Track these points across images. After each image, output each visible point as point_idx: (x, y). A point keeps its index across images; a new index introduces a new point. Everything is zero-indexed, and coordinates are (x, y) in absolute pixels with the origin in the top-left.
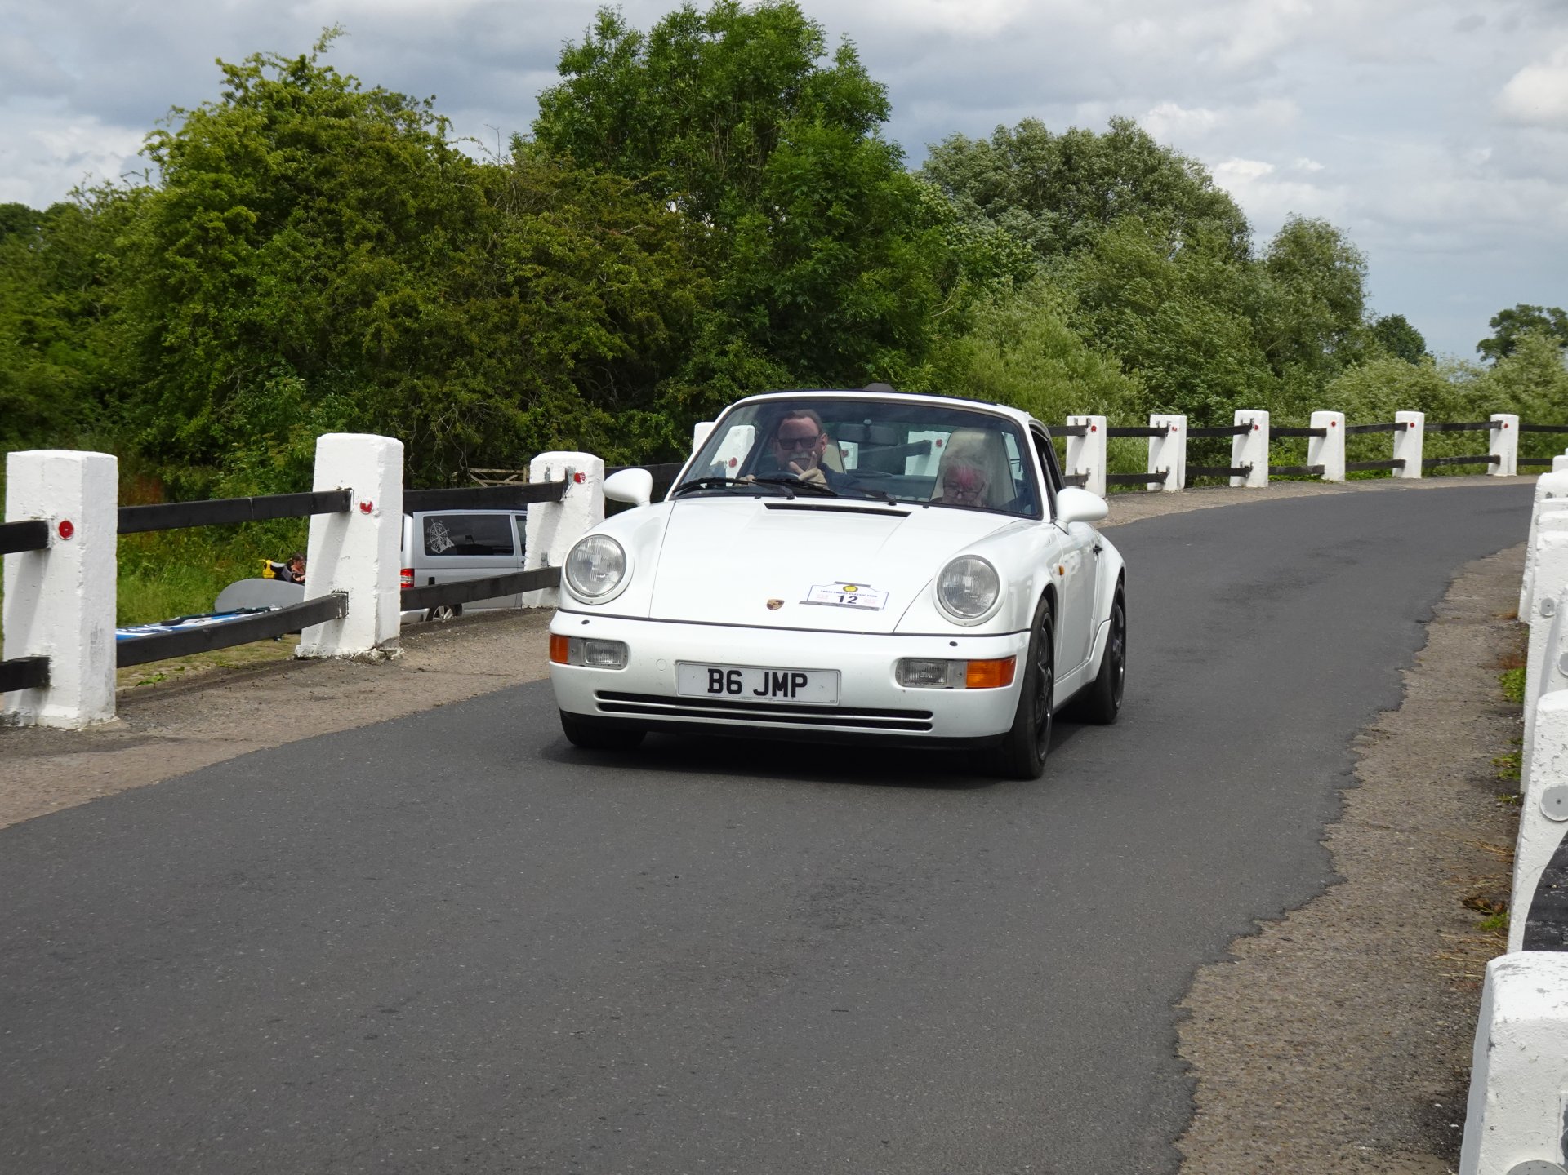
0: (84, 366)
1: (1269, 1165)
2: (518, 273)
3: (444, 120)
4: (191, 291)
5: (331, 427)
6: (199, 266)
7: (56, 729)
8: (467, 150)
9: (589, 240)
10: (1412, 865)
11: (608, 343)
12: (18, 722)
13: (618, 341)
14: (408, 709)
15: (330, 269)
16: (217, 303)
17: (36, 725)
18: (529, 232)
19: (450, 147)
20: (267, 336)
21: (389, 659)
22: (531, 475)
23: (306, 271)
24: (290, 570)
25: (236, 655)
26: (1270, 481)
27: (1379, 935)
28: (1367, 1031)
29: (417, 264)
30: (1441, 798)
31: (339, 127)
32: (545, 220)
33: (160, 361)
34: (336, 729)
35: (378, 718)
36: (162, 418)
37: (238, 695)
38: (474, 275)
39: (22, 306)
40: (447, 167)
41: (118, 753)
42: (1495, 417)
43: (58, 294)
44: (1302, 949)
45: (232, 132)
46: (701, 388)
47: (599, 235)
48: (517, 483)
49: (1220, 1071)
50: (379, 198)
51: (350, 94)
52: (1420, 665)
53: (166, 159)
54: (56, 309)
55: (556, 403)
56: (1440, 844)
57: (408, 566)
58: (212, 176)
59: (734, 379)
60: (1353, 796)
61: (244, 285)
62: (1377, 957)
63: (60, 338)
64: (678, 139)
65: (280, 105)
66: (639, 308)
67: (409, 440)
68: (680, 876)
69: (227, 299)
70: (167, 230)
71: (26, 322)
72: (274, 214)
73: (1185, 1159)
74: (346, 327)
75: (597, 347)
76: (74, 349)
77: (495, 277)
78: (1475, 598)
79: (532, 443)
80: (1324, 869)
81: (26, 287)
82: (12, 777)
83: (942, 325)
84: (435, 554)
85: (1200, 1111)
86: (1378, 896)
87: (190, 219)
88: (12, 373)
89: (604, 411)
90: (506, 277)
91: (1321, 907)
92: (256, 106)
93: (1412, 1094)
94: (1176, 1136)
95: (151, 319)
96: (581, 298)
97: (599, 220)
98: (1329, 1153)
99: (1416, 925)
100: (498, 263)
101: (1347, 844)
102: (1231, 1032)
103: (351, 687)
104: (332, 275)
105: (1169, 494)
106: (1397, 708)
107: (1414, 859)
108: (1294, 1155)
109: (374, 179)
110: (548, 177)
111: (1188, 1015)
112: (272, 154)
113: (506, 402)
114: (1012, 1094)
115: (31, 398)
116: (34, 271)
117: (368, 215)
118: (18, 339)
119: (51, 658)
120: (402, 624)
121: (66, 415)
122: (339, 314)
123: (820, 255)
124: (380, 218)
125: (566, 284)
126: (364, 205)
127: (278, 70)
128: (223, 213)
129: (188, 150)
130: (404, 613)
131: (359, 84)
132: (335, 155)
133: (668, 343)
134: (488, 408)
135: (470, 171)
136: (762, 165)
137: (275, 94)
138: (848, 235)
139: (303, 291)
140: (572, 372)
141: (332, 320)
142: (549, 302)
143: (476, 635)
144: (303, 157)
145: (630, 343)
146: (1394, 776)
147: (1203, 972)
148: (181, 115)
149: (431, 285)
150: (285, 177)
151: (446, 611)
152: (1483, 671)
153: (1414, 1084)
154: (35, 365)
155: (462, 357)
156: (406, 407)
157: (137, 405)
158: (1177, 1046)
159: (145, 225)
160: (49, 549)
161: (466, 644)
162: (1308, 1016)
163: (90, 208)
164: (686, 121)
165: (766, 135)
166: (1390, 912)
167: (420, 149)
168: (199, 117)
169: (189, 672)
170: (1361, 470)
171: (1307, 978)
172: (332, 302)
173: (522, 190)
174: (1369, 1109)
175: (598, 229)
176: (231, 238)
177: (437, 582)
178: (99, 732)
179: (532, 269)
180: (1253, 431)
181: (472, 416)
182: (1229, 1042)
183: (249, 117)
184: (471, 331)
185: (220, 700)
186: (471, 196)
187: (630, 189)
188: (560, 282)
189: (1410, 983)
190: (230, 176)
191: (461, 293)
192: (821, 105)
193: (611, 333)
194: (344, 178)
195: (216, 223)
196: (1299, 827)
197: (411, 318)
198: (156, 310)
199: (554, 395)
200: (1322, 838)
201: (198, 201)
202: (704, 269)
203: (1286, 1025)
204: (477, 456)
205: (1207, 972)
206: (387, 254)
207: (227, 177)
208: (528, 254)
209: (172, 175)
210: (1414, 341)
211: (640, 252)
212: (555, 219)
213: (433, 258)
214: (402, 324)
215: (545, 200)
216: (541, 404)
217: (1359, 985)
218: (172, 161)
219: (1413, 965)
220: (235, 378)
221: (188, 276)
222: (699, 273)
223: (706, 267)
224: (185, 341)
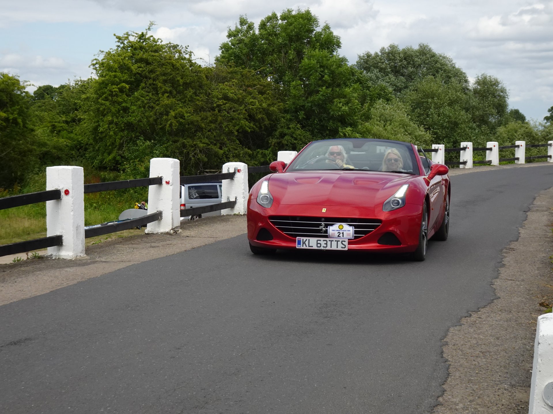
0: (72, 139)
1: (474, 392)
2: (218, 103)
3: (191, 52)
4: (107, 112)
5: (156, 156)
6: (110, 104)
7: (65, 259)
8: (199, 62)
9: (241, 91)
10: (522, 292)
11: (248, 126)
12: (53, 257)
13: (252, 125)
14: (183, 249)
15: (154, 103)
16: (116, 116)
17: (59, 258)
18: (221, 89)
19: (193, 61)
20: (134, 127)
21: (176, 233)
22: (223, 171)
23: (146, 104)
25: (126, 233)
26: (473, 166)
27: (511, 316)
28: (507, 347)
29: (183, 101)
30: (532, 270)
31: (156, 56)
32: (226, 85)
33: (98, 136)
34: (159, 257)
35: (173, 253)
36: (100, 156)
37: (126, 246)
38: (203, 104)
39: (51, 120)
40: (193, 68)
41: (86, 267)
42: (550, 142)
43: (63, 115)
44: (485, 321)
45: (120, 58)
46: (280, 140)
47: (244, 90)
48: (218, 174)
49: (457, 362)
50: (170, 79)
51: (159, 45)
52: (525, 226)
53: (98, 69)
54: (62, 120)
55: (232, 147)
56: (531, 285)
57: (183, 203)
58: (114, 73)
59: (292, 137)
60: (502, 270)
61: (126, 110)
62: (510, 323)
63: (64, 130)
64: (271, 56)
65: (135, 49)
66: (259, 114)
67: (183, 161)
68: (275, 302)
69: (120, 114)
70: (99, 92)
71: (52, 125)
72: (135, 85)
73: (446, 391)
74: (160, 123)
75: (245, 128)
76: (69, 133)
77: (210, 105)
78: (543, 203)
79: (223, 160)
80: (492, 294)
81: (52, 113)
82: (51, 276)
83: (361, 117)
84: (192, 199)
85: (450, 375)
86: (511, 303)
87: (106, 88)
88: (48, 142)
89: (248, 149)
90: (213, 105)
91: (491, 307)
92: (127, 50)
93: (522, 368)
94: (443, 383)
95: (94, 122)
96: (239, 111)
97: (245, 85)
98: (494, 388)
99: (523, 312)
100: (211, 100)
101: (500, 286)
102: (461, 349)
103: (164, 243)
104: (154, 105)
106: (517, 240)
107: (523, 290)
108: (482, 389)
109: (168, 73)
110: (226, 70)
111: (447, 344)
112: (134, 66)
113: (215, 147)
114: (387, 371)
115: (54, 150)
117: (167, 85)
118: (49, 130)
119: (63, 236)
120: (181, 222)
121: (67, 155)
123: (322, 93)
124: (170, 86)
125: (234, 106)
126: (165, 82)
127: (134, 37)
128: (117, 86)
129: (105, 65)
130: (181, 218)
132: (155, 65)
133: (269, 125)
134: (209, 149)
135: (200, 69)
136: (299, 64)
137: (134, 45)
138: (329, 86)
139: (145, 111)
140: (237, 136)
141: (155, 120)
142: (228, 113)
143: (206, 224)
144: (144, 67)
145: (256, 126)
146: (516, 263)
147: (452, 329)
148: (102, 53)
149: (188, 108)
150: (138, 73)
151: (196, 217)
152: (546, 227)
153: (523, 364)
154: (55, 139)
155: (199, 132)
156: (181, 149)
157: (90, 152)
158: (443, 354)
159: (91, 90)
160: (61, 199)
161: (202, 227)
162: (487, 343)
163: (73, 85)
164: (273, 50)
165: (300, 54)
166: (515, 308)
167: (183, 62)
168: (109, 53)
169: (109, 239)
170: (504, 161)
171: (487, 330)
172: (156, 115)
173: (218, 75)
174: (507, 373)
175: (244, 87)
176: (120, 94)
177: (193, 207)
178: (80, 260)
179: (222, 102)
180: (467, 150)
181: (203, 152)
182: (460, 352)
183: (125, 53)
184: (202, 123)
185: (120, 248)
186: (201, 78)
187: (254, 74)
188: (232, 106)
189: (521, 331)
190: (120, 73)
191: (198, 110)
192: (318, 44)
193: (249, 123)
194: (158, 73)
195: (115, 89)
196: (484, 280)
197: (182, 119)
198: (96, 120)
199: (231, 144)
200: (492, 284)
201: (109, 82)
202: (280, 100)
203: (480, 346)
204: (206, 166)
205: (453, 329)
206: (173, 98)
207: (118, 74)
208: (221, 97)
209: (100, 73)
210: (522, 118)
211: (258, 95)
212: (229, 85)
213: (188, 99)
214: (179, 121)
215: (226, 78)
216: (227, 147)
217: (504, 332)
218: (99, 69)
219: (522, 325)
220: (123, 141)
221: (106, 107)
222: (279, 101)
223: (281, 99)
224: (107, 130)
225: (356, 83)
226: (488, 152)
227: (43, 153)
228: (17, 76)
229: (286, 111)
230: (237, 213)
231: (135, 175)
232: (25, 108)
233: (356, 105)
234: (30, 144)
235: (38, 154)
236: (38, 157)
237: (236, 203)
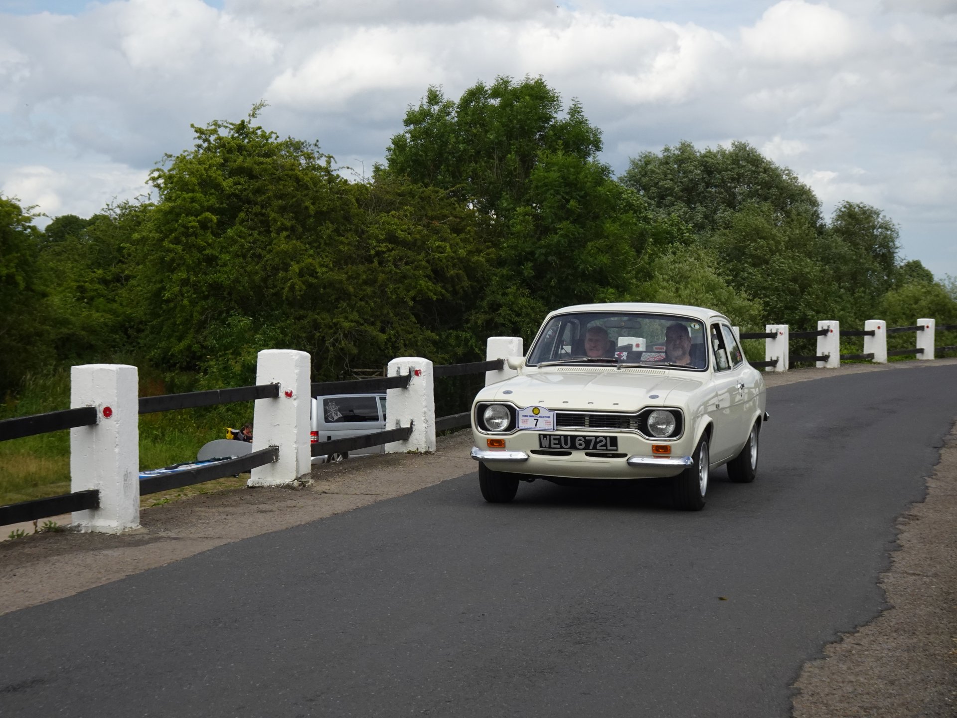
0: (114, 312)
2: (377, 249)
3: (330, 157)
4: (178, 265)
5: (266, 346)
6: (183, 250)
7: (104, 534)
8: (345, 174)
9: (420, 228)
10: (934, 597)
11: (433, 290)
12: (81, 530)
13: (439, 289)
14: (317, 516)
15: (262, 249)
16: (195, 272)
17: (92, 532)
18: (383, 223)
19: (335, 173)
20: (224, 291)
21: (304, 486)
22: (388, 372)
23: (249, 250)
24: (243, 433)
25: (210, 486)
26: (841, 365)
27: (915, 640)
28: (909, 699)
29: (316, 245)
30: (951, 556)
31: (266, 163)
32: (393, 216)
33: (161, 308)
34: (274, 530)
35: (299, 523)
36: (164, 343)
37: (214, 510)
38: (351, 250)
39: (76, 277)
40: (333, 185)
41: (143, 547)
43: (98, 269)
44: (867, 650)
45: (201, 167)
46: (490, 317)
47: (426, 224)
48: (379, 378)
50: (291, 206)
51: (272, 143)
52: (936, 474)
53: (162, 185)
54: (97, 279)
55: (403, 327)
56: (951, 584)
57: (315, 429)
58: (190, 195)
59: (512, 310)
60: (897, 556)
61: (211, 260)
62: (914, 654)
63: (100, 295)
64: (473, 164)
65: (230, 151)
66: (452, 268)
67: (315, 354)
68: (486, 614)
69: (201, 269)
70: (163, 229)
71: (79, 287)
72: (228, 216)
74: (273, 284)
75: (427, 293)
76: (108, 302)
77: (363, 252)
79: (389, 352)
80: (880, 600)
81: (79, 265)
82: (78, 564)
83: (637, 273)
84: (331, 422)
86: (914, 616)
88: (73, 319)
89: (432, 332)
90: (370, 252)
91: (879, 624)
92: (215, 152)
95: (155, 283)
96: (416, 263)
97: (426, 215)
99: (937, 633)
100: (366, 244)
101: (894, 585)
102: (825, 702)
103: (283, 504)
104: (264, 253)
105: (779, 373)
106: (923, 501)
107: (935, 593)
109: (288, 194)
110: (394, 190)
111: (799, 692)
112: (226, 181)
113: (373, 328)
115: (83, 333)
116: (83, 256)
117: (285, 216)
118: (74, 297)
119: (100, 491)
120: (312, 465)
121: (105, 343)
122: (270, 276)
123: (562, 232)
124: (292, 217)
125: (406, 254)
126: (282, 210)
127: (228, 129)
128: (197, 217)
129: (175, 179)
130: (312, 458)
131: (278, 137)
132: (264, 180)
133: (470, 289)
134: (360, 331)
135: (347, 187)
136: (525, 179)
137: (226, 144)
138: (578, 220)
139: (246, 263)
140: (412, 308)
141: (265, 280)
142: (396, 266)
143: (357, 471)
144: (245, 182)
145: (447, 290)
146: (922, 543)
147: (807, 665)
148: (170, 159)
149: (325, 257)
150: (233, 193)
151: (338, 457)
154: (85, 313)
155: (344, 300)
156: (311, 332)
157: (147, 335)
158: (792, 711)
159: (150, 225)
160: (98, 424)
161: (351, 476)
162: (873, 691)
163: (117, 217)
164: (478, 153)
165: (527, 161)
166: (922, 626)
167: (316, 174)
168: (181, 160)
169: (183, 497)
170: (897, 355)
171: (871, 668)
172: (264, 269)
173: (379, 198)
175: (425, 221)
176: (202, 232)
177: (333, 439)
178: (130, 535)
179: (385, 246)
180: (829, 333)
181: (351, 337)
182: (824, 708)
183: (211, 158)
184: (349, 285)
185: (203, 514)
186: (348, 203)
187: (444, 196)
188: (403, 254)
189: (935, 669)
190: (201, 195)
191: (343, 262)
192: (560, 142)
193: (434, 283)
194: (270, 194)
195: (193, 224)
196: (864, 575)
197: (313, 277)
198: (158, 278)
199: (401, 322)
200: (878, 581)
201: (182, 210)
202: (490, 243)
203: (859, 697)
204: (355, 361)
205: (809, 665)
206: (297, 239)
207: (199, 195)
208: (383, 237)
209: (166, 195)
210: (928, 275)
211: (451, 234)
212: (399, 215)
213: (325, 241)
214: (307, 281)
215: (393, 204)
216: (393, 329)
217: (903, 671)
218: (165, 187)
219: (937, 658)
220: (207, 317)
221: (177, 256)
222: (487, 246)
223: (492, 242)
224: (176, 296)
225: (626, 212)
226: (867, 338)
227: (62, 338)
228: (16, 199)
229: (501, 263)
230: (413, 449)
231: (226, 380)
232: (30, 256)
233: (625, 253)
234: (39, 323)
235: (52, 341)
236: (53, 345)
237: (412, 431)
